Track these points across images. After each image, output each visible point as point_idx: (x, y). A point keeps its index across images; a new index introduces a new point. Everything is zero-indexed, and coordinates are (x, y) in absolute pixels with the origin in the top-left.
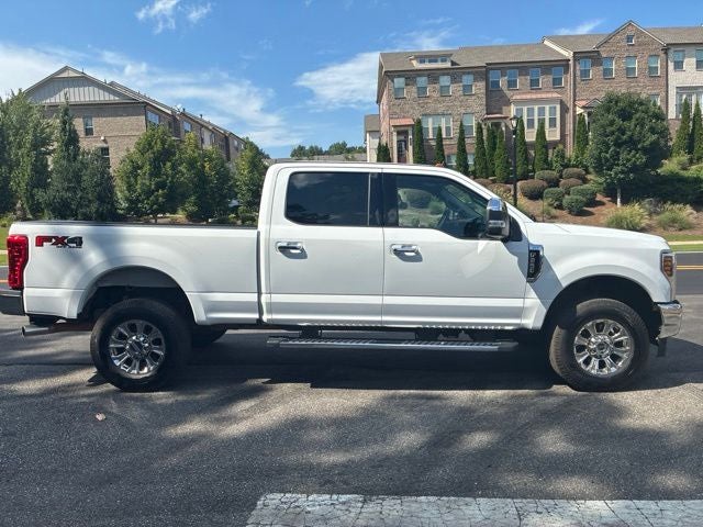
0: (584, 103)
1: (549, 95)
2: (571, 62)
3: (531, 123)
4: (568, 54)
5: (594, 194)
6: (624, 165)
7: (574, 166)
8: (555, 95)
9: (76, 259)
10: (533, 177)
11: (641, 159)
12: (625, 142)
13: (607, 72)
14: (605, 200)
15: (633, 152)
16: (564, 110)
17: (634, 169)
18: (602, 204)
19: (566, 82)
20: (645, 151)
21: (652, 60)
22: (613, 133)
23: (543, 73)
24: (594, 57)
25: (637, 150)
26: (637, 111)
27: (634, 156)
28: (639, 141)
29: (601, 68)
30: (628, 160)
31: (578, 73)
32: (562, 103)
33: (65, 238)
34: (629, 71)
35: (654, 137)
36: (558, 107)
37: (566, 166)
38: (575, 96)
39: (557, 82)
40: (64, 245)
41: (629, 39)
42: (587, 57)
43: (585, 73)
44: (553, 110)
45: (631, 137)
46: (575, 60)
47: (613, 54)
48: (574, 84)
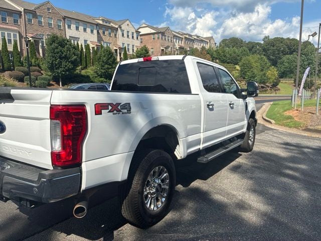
0: (31, 35)
1: (13, 28)
2: (23, 13)
3: (10, 41)
4: (21, 9)
5: (49, 80)
6: (64, 68)
7: (34, 66)
8: (16, 28)
9: (128, 124)
10: (14, 70)
11: (71, 66)
12: (63, 57)
13: (40, 22)
14: (54, 83)
15: (67, 63)
16: (21, 37)
17: (69, 70)
18: (53, 85)
19: (21, 22)
20: (72, 62)
21: (58, 21)
22: (58, 53)
23: (8, 16)
24: (33, 14)
25: (69, 62)
26: (66, 44)
27: (68, 64)
28: (69, 58)
29: (37, 20)
30: (66, 66)
31: (27, 20)
32: (19, 33)
33: (119, 104)
34: (50, 24)
35: (75, 57)
36: (18, 35)
37: (31, 65)
38: (26, 31)
39: (16, 22)
40: (119, 111)
41: (48, 9)
42: (30, 13)
43: (30, 20)
44: (15, 36)
45: (66, 55)
46: (25, 13)
47: (42, 15)
48: (25, 25)
